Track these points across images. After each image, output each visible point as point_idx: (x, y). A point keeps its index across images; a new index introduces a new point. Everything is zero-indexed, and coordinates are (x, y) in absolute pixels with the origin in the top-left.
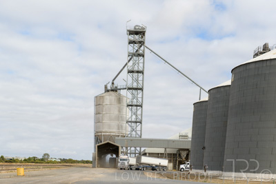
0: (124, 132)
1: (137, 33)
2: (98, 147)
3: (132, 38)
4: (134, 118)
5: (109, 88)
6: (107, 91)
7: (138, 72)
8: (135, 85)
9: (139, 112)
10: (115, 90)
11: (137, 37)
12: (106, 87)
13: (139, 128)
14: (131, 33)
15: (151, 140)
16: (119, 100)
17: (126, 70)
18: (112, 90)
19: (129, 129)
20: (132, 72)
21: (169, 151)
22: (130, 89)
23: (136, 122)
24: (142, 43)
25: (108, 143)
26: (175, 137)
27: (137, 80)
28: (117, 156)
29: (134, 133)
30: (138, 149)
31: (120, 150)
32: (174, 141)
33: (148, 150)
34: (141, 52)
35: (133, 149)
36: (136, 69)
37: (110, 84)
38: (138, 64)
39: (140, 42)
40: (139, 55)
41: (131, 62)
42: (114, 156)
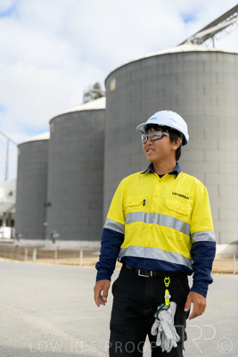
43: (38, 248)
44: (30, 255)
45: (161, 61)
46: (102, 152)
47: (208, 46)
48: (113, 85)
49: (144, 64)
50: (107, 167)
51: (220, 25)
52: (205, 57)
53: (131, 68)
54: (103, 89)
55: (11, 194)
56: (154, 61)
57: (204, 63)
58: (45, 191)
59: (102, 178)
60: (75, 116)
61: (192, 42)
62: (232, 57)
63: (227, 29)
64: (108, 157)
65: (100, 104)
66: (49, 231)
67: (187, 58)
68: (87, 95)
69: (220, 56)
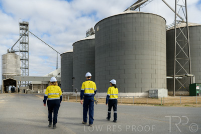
0: (19, 73)
1: (24, 25)
2: (4, 81)
3: (22, 27)
4: (24, 66)
5: (10, 51)
6: (9, 52)
7: (25, 43)
8: (24, 50)
9: (27, 63)
10: (13, 52)
11: (24, 27)
12: (8, 50)
13: (27, 71)
14: (21, 24)
15: (34, 77)
16: (16, 57)
17: (19, 42)
18: (12, 52)
19: (22, 72)
20: (23, 43)
21: (44, 83)
22: (21, 51)
23: (25, 68)
24: (27, 30)
25: (10, 79)
26: (47, 75)
27: (25, 47)
28: (16, 86)
29: (24, 74)
30: (27, 82)
31: (17, 83)
32: (46, 78)
33: (33, 82)
34: (26, 34)
35: (24, 82)
36: (24, 42)
37: (11, 49)
38: (26, 39)
39: (26, 29)
40: (26, 35)
41: (22, 39)
42: (14, 87)
43: (70, 95)
44: (67, 98)
45: (118, 17)
46: (94, 57)
47: (137, 11)
48: (98, 29)
49: (110, 19)
50: (96, 63)
51: (142, 2)
52: (136, 15)
53: (105, 21)
54: (94, 30)
55: (59, 74)
56: (114, 18)
57: (135, 18)
58: (72, 73)
59: (94, 67)
60: (83, 42)
61: (131, 9)
62: (147, 15)
63: (145, 3)
64: (96, 58)
65: (93, 37)
66: (74, 88)
67: (128, 16)
68: (87, 33)
69: (142, 14)
